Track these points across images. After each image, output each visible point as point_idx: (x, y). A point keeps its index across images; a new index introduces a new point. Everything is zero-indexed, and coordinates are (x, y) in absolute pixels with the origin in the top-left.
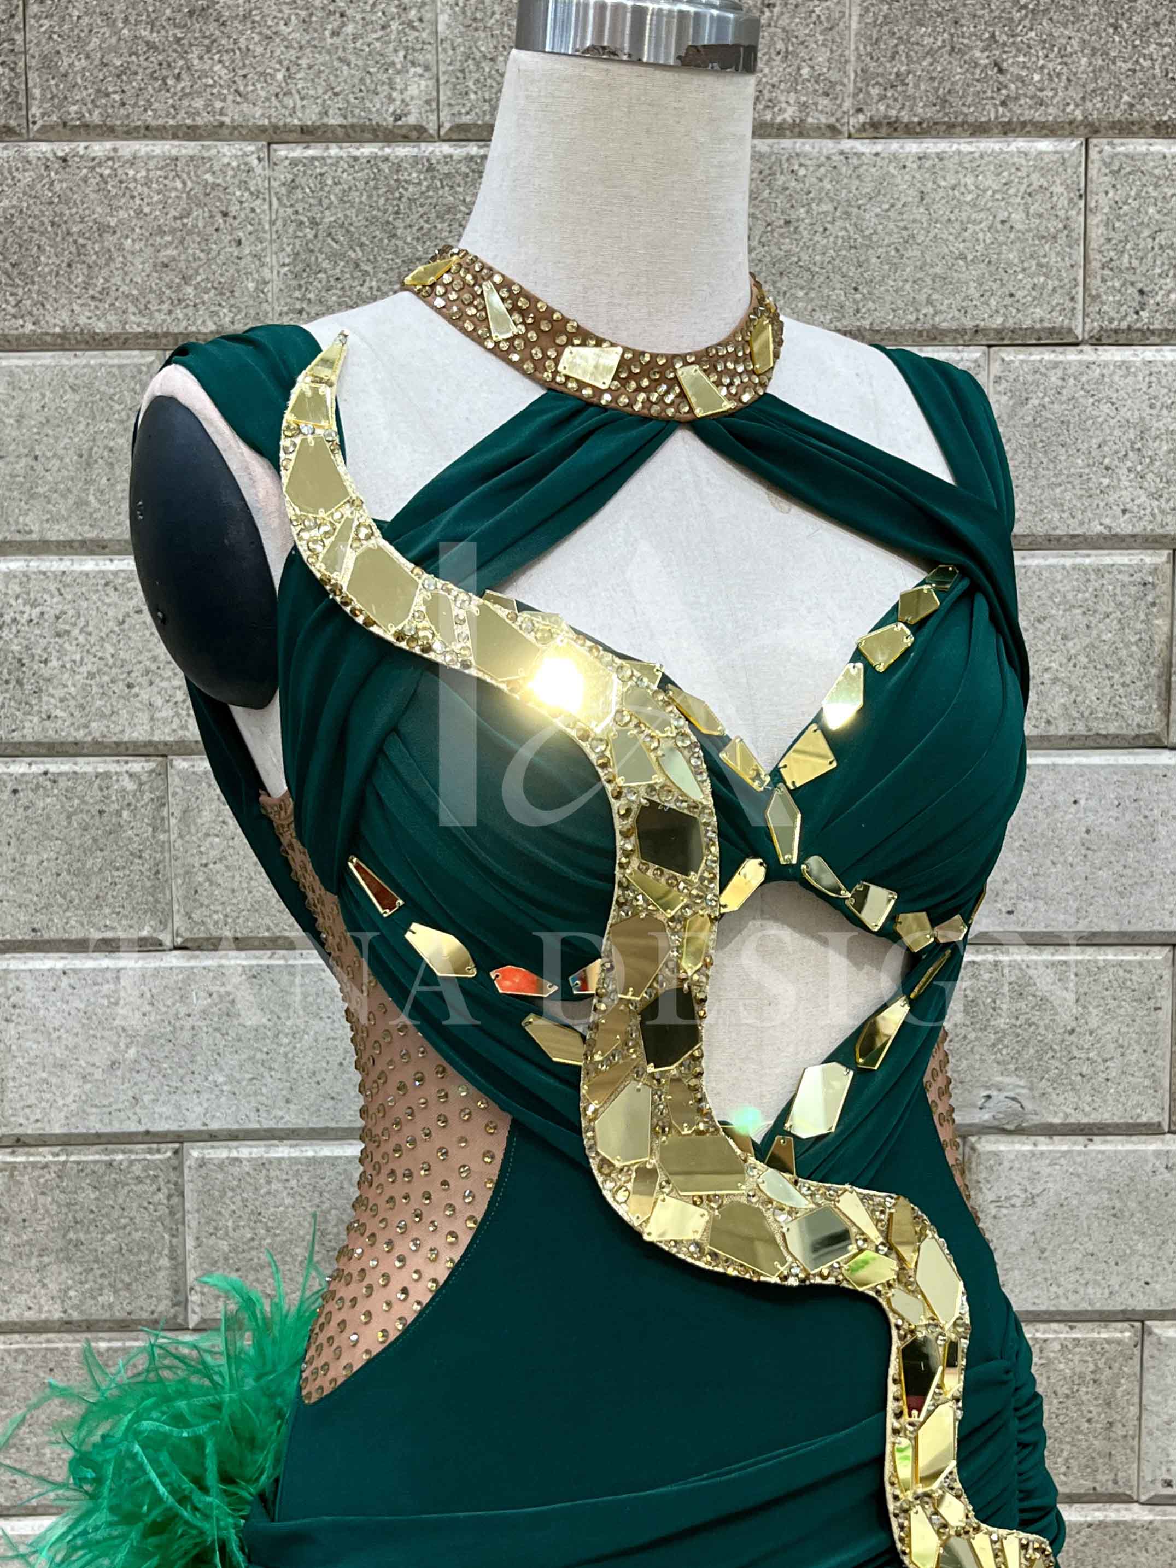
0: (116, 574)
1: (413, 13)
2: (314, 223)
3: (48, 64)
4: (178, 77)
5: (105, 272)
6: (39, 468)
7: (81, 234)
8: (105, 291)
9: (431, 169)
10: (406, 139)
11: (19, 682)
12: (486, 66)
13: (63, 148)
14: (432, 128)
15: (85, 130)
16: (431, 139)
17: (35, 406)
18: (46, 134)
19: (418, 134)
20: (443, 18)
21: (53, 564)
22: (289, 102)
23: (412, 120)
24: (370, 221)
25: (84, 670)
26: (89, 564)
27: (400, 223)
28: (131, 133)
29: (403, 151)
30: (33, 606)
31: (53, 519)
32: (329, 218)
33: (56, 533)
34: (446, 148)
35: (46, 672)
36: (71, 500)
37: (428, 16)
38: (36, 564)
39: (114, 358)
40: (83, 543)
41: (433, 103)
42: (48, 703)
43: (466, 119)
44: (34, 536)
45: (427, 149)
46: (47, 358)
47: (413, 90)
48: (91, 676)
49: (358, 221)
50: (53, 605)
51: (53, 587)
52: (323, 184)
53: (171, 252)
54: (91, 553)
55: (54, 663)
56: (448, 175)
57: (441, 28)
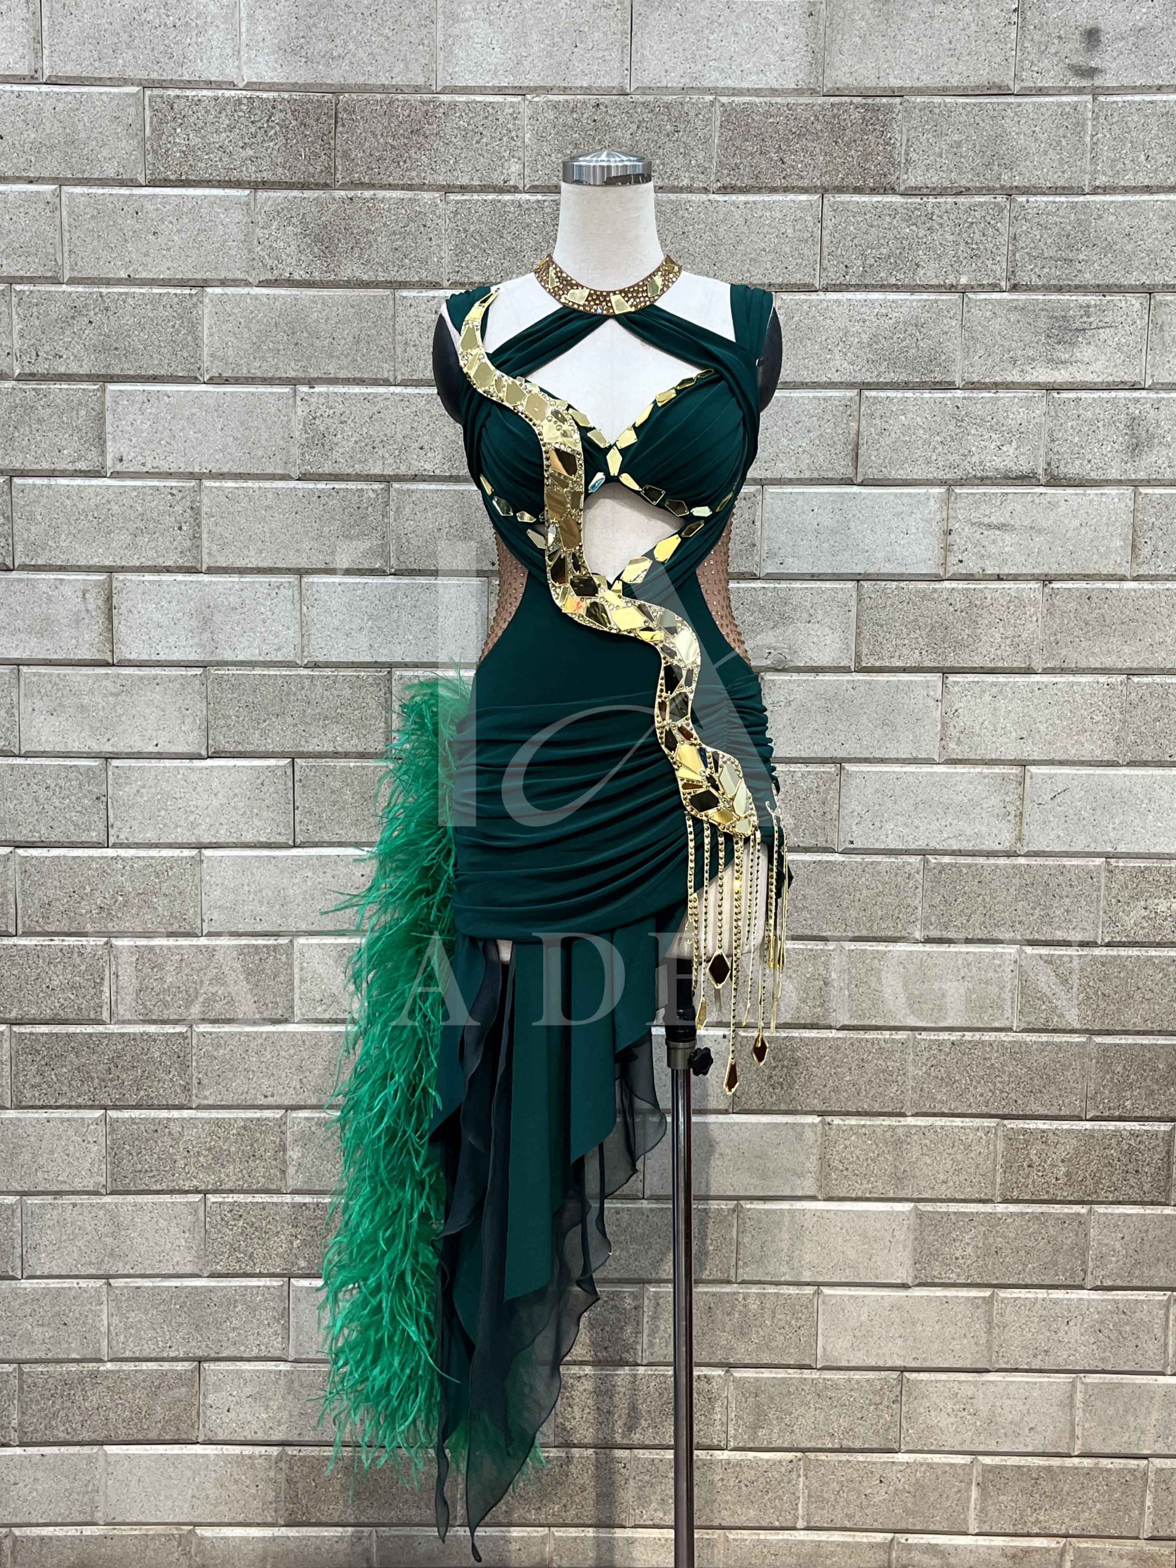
0: (369, 394)
1: (513, 134)
2: (465, 231)
3: (346, 155)
4: (405, 162)
5: (368, 252)
6: (335, 343)
7: (358, 234)
8: (368, 261)
9: (520, 206)
10: (509, 192)
11: (323, 445)
12: (547, 158)
13: (351, 194)
14: (521, 187)
15: (361, 185)
16: (520, 192)
17: (334, 314)
18: (343, 187)
19: (515, 190)
20: (528, 136)
21: (341, 389)
22: (455, 173)
23: (512, 183)
24: (492, 230)
25: (353, 440)
26: (357, 389)
27: (505, 232)
28: (382, 187)
29: (507, 197)
30: (331, 408)
31: (341, 368)
32: (472, 228)
33: (342, 375)
34: (527, 196)
35: (335, 440)
36: (350, 359)
37: (520, 135)
38: (332, 389)
39: (371, 292)
40: (354, 379)
41: (522, 175)
42: (335, 455)
43: (536, 183)
44: (332, 376)
45: (518, 196)
46: (340, 292)
47: (513, 169)
48: (356, 442)
49: (486, 230)
50: (340, 408)
51: (340, 399)
52: (470, 212)
53: (399, 243)
54: (358, 384)
55: (339, 436)
56: (528, 209)
57: (527, 140)
